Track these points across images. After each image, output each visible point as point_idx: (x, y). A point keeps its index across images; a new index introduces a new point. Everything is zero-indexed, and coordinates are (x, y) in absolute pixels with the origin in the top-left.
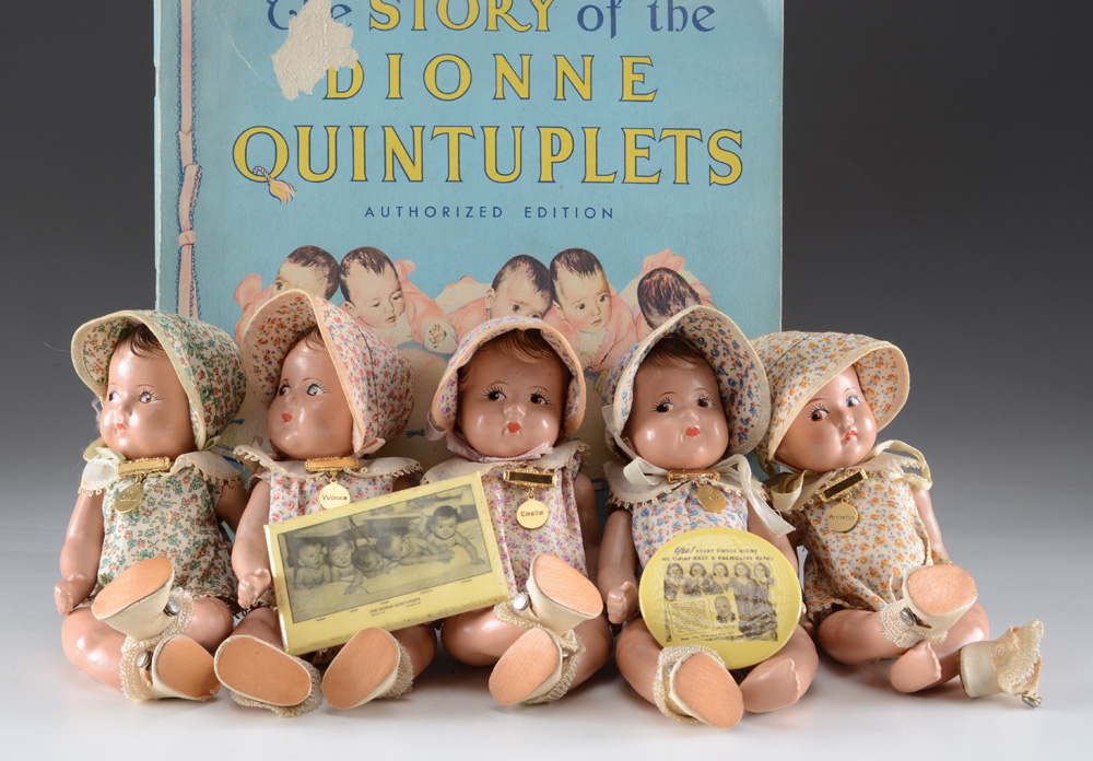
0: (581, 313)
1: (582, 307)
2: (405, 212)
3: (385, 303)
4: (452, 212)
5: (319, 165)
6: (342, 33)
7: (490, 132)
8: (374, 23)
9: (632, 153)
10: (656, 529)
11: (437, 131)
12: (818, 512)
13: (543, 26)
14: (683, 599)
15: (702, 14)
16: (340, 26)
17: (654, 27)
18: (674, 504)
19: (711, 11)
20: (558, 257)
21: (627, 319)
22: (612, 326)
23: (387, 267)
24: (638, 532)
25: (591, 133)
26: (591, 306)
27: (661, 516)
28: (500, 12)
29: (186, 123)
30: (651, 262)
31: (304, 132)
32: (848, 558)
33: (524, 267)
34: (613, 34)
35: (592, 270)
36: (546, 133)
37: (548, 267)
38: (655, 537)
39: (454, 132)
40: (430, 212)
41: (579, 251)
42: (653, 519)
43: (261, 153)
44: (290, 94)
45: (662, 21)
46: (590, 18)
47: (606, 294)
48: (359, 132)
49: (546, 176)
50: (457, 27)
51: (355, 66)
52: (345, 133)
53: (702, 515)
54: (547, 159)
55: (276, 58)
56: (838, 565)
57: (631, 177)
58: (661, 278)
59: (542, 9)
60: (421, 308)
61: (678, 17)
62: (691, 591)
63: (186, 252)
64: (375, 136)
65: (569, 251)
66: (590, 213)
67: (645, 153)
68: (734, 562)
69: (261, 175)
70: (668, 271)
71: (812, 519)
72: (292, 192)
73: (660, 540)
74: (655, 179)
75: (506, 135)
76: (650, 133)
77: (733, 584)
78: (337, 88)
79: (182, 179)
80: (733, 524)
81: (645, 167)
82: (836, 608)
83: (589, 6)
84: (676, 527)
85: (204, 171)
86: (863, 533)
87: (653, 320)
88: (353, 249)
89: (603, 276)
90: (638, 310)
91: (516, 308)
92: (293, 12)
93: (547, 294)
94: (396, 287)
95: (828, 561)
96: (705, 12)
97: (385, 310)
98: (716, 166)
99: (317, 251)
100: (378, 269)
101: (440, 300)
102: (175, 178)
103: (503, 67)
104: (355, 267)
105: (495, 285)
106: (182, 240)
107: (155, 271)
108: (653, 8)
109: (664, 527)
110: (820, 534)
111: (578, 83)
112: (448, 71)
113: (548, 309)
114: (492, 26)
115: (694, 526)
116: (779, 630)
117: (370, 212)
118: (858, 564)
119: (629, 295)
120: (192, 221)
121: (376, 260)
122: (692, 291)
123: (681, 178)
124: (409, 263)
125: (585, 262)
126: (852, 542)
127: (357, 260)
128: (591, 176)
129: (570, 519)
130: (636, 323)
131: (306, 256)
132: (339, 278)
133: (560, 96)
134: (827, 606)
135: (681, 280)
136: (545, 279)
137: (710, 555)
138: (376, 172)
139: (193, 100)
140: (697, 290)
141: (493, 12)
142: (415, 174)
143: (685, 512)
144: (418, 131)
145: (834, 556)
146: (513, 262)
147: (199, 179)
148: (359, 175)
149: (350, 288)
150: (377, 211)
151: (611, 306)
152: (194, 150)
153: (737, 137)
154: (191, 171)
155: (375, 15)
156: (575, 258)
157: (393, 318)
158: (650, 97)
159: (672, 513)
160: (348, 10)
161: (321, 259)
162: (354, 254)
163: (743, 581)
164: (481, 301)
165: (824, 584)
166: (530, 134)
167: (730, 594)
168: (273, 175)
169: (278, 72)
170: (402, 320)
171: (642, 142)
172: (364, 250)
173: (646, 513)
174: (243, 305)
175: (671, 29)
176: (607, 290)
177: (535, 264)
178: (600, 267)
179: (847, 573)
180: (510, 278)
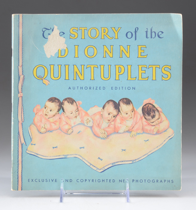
0: (126, 116)
1: (127, 114)
2: (79, 88)
3: (74, 112)
4: (92, 88)
5: (56, 75)
6: (62, 40)
7: (102, 67)
8: (71, 37)
9: (140, 72)
11: (88, 66)
13: (116, 38)
15: (160, 33)
16: (62, 38)
17: (147, 37)
19: (162, 33)
20: (120, 100)
21: (139, 117)
22: (135, 119)
23: (75, 103)
25: (129, 67)
26: (129, 113)
28: (105, 34)
29: (20, 64)
30: (146, 102)
31: (52, 66)
33: (111, 103)
34: (136, 39)
35: (130, 104)
36: (117, 67)
37: (118, 103)
39: (92, 67)
40: (86, 88)
41: (126, 99)
43: (40, 72)
44: (48, 56)
45: (149, 35)
46: (129, 35)
47: (133, 110)
48: (67, 66)
49: (117, 78)
50: (93, 38)
51: (66, 48)
52: (63, 67)
54: (118, 74)
55: (45, 46)
57: (140, 78)
58: (148, 106)
59: (116, 33)
60: (84, 114)
61: (153, 34)
63: (20, 99)
64: (71, 68)
65: (123, 99)
66: (129, 88)
67: (144, 72)
69: (41, 78)
70: (150, 104)
72: (49, 83)
74: (147, 79)
75: (106, 67)
76: (146, 66)
78: (61, 54)
79: (19, 79)
81: (144, 76)
83: (128, 32)
85: (25, 77)
87: (146, 117)
88: (65, 98)
89: (133, 105)
90: (142, 115)
91: (109, 114)
92: (49, 34)
93: (117, 110)
94: (77, 108)
96: (161, 33)
97: (74, 115)
98: (164, 75)
99: (56, 99)
100: (72, 103)
101: (89, 112)
102: (17, 78)
103: (106, 49)
104: (66, 103)
105: (103, 108)
106: (19, 95)
107: (12, 104)
108: (147, 32)
111: (126, 53)
112: (91, 50)
113: (118, 114)
114: (103, 38)
117: (70, 88)
119: (140, 111)
120: (22, 90)
121: (71, 101)
122: (157, 109)
123: (154, 79)
124: (80, 102)
125: (128, 102)
127: (66, 101)
128: (129, 78)
130: (141, 118)
131: (52, 100)
132: (61, 106)
133: (121, 57)
135: (154, 106)
136: (117, 106)
138: (71, 77)
139: (22, 58)
140: (159, 109)
141: (103, 34)
142: (82, 78)
144: (83, 66)
146: (108, 102)
147: (24, 79)
148: (67, 78)
149: (64, 109)
150: (72, 88)
151: (135, 114)
152: (23, 71)
153: (170, 67)
154: (22, 77)
155: (71, 35)
156: (125, 100)
157: (76, 117)
158: (146, 57)
160: (64, 33)
161: (57, 101)
162: (66, 99)
164: (100, 112)
166: (113, 67)
168: (44, 78)
169: (45, 50)
170: (79, 117)
171: (143, 69)
172: (68, 98)
174: (35, 112)
175: (151, 38)
176: (133, 109)
177: (114, 102)
178: (132, 103)
180: (107, 106)
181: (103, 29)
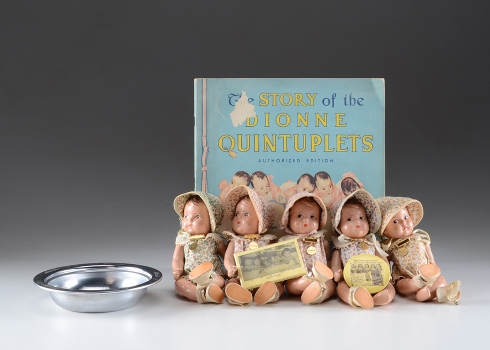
0: (324, 191)
1: (324, 189)
2: (270, 161)
3: (265, 188)
4: (285, 161)
5: (244, 146)
6: (251, 107)
7: (296, 137)
8: (261, 104)
9: (339, 142)
10: (348, 255)
11: (280, 136)
12: (396, 250)
13: (312, 104)
14: (356, 274)
15: (360, 100)
16: (251, 105)
17: (345, 104)
18: (353, 248)
19: (363, 99)
20: (317, 174)
21: (338, 193)
22: (333, 195)
23: (265, 177)
24: (342, 256)
25: (327, 137)
26: (327, 189)
27: (349, 251)
28: (299, 100)
29: (204, 134)
30: (345, 176)
31: (240, 137)
32: (405, 263)
33: (307, 177)
34: (333, 106)
35: (327, 178)
36: (313, 137)
37: (314, 177)
38: (348, 257)
39: (285, 137)
40: (278, 160)
41: (323, 172)
42: (347, 252)
43: (226, 143)
44: (236, 125)
45: (348, 102)
46: (326, 102)
47: (331, 185)
48: (256, 136)
49: (313, 150)
50: (286, 105)
51: (255, 117)
52: (252, 136)
53: (361, 251)
54: (313, 145)
55: (231, 114)
56: (402, 266)
57: (339, 150)
58: (348, 180)
59: (312, 99)
60: (275, 190)
61: (353, 101)
62: (358, 272)
63: (204, 173)
64: (261, 137)
65: (320, 172)
66: (327, 161)
67: (343, 142)
68: (371, 264)
69: (227, 150)
70: (350, 178)
71: (394, 252)
72: (236, 155)
73: (349, 258)
74: (346, 150)
75: (301, 137)
76: (344, 136)
77: (371, 270)
78: (250, 123)
79: (203, 151)
80: (371, 253)
81: (343, 147)
82: (401, 278)
83: (324, 99)
84: (354, 254)
85: (210, 149)
86: (409, 256)
87: (346, 193)
88: (255, 172)
89: (331, 180)
90: (341, 190)
91: (304, 190)
92: (236, 101)
93: (314, 185)
94: (268, 183)
95: (399, 265)
96: (361, 100)
97: (264, 190)
98: (365, 146)
99: (244, 173)
100: (262, 178)
101: (281, 187)
102: (201, 150)
103: (300, 117)
104: (255, 177)
105: (298, 183)
106: (203, 169)
107: (194, 179)
108: (345, 98)
109: (350, 254)
110: (397, 257)
111: (322, 121)
112: (283, 118)
113: (314, 190)
114: (296, 104)
115: (359, 254)
116: (384, 283)
117: (260, 161)
118: (407, 265)
119: (338, 186)
120: (206, 163)
121: (262, 175)
122: (358, 184)
123: (354, 150)
124: (272, 176)
125: (325, 176)
126: (406, 259)
127: (256, 175)
128: (327, 150)
129: (323, 252)
130: (340, 194)
131: (240, 174)
132: (250, 181)
133: (317, 125)
134: (399, 278)
135: (354, 181)
136: (313, 181)
137: (364, 262)
138: (261, 149)
139: (206, 127)
140: (359, 184)
141: (297, 100)
142: (273, 149)
143: (356, 250)
144: (274, 136)
145: (400, 263)
146: (303, 176)
147: (208, 151)
148: (257, 150)
149: (254, 184)
150: (262, 160)
151: (333, 189)
152: (207, 142)
153: (371, 137)
154: (206, 149)
155: (261, 101)
156: (322, 174)
157: (267, 193)
158: (344, 126)
159: (353, 250)
160: (253, 100)
161: (245, 175)
162: (255, 173)
163: (373, 269)
164: (294, 188)
165: (398, 272)
166: (308, 137)
167: (370, 273)
168: (231, 149)
169: (232, 119)
170: (269, 193)
171: (342, 139)
172: (258, 172)
173: (345, 251)
174: (221, 189)
175: (351, 105)
176: (332, 184)
177: (310, 176)
178: (330, 177)
179: (404, 268)
180: (302, 180)
181: (296, 95)
